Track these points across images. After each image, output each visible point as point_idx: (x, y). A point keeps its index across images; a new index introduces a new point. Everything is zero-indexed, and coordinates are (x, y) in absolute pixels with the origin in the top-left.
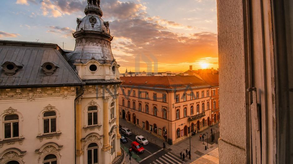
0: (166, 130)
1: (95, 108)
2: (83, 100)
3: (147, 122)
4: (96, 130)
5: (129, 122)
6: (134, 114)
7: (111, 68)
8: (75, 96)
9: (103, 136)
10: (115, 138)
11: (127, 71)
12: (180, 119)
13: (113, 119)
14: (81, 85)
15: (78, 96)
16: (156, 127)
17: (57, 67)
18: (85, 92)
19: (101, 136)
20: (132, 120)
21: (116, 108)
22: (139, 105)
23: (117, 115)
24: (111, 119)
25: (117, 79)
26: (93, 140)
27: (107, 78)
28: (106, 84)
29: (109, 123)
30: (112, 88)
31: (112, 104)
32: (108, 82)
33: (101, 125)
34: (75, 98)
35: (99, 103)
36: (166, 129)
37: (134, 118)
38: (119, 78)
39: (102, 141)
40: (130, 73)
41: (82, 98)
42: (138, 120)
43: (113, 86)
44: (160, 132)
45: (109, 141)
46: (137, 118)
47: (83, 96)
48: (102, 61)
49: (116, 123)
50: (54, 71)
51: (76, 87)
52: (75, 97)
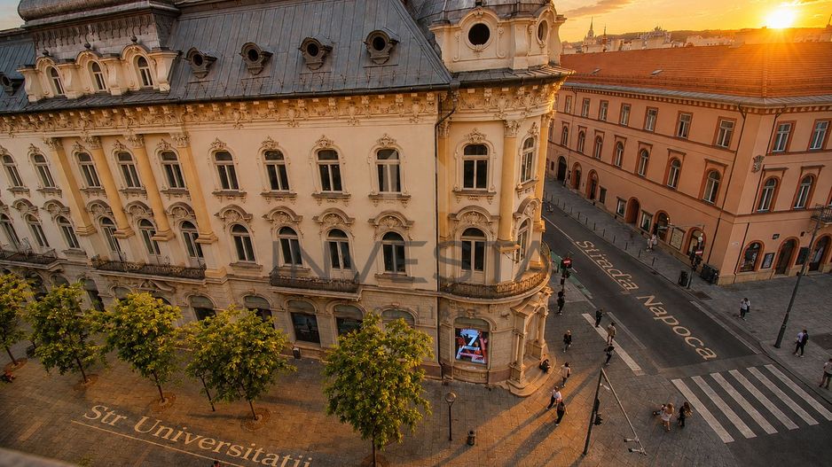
0: (701, 239)
1: (481, 149)
2: (454, 127)
3: (635, 204)
4: (483, 203)
5: (575, 191)
6: (593, 172)
7: (535, 29)
8: (436, 117)
9: (500, 218)
10: (529, 228)
11: (591, 33)
12: (769, 212)
13: (526, 182)
14: (449, 90)
15: (443, 117)
16: (666, 223)
17: (394, 42)
18: (459, 107)
19: (492, 217)
20: (583, 189)
21: (541, 152)
22: (615, 149)
23: (539, 172)
24: (522, 180)
25: (551, 64)
26: (475, 222)
27: (519, 64)
28: (515, 84)
29: (516, 189)
30: (532, 95)
31: (529, 143)
32: (520, 76)
33: (495, 193)
34: (435, 122)
35: (492, 137)
36: (704, 236)
37: (593, 183)
38: (557, 60)
39: (495, 227)
40: (605, 40)
41: (450, 123)
42: (603, 191)
43: (535, 88)
44: (677, 240)
45: (513, 232)
46: (601, 184)
47: (455, 118)
48: (506, 10)
49: (536, 194)
50: (391, 51)
51: (437, 92)
52: (434, 119)
